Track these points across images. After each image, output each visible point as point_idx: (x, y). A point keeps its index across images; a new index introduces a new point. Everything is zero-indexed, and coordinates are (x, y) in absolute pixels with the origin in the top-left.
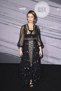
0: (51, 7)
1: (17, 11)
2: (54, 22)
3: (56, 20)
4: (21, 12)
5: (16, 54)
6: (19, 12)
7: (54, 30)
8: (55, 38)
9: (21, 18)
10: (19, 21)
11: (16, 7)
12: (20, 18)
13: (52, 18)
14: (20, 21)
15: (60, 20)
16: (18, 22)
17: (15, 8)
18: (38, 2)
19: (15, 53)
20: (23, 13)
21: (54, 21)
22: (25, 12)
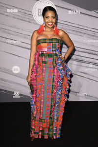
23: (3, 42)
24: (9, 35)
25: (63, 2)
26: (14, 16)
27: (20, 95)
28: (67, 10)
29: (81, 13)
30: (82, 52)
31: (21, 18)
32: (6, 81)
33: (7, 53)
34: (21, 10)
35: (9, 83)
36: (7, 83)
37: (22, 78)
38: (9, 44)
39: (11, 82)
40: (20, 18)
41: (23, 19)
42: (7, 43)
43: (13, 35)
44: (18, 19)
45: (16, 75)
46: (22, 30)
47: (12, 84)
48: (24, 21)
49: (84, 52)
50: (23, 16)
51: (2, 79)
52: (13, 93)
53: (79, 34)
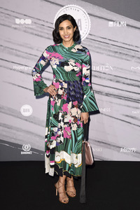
0: (93, 18)
1: (9, 27)
2: (103, 54)
3: (106, 50)
4: (19, 30)
5: (7, 137)
6: (15, 29)
7: (102, 75)
8: (107, 95)
9: (21, 45)
10: (14, 51)
11: (6, 17)
12: (18, 45)
13: (97, 45)
14: (18, 53)
15: (116, 50)
16: (11, 54)
17: (3, 18)
18: (63, 6)
19: (4, 133)
20: (25, 31)
21: (102, 52)
22: (31, 28)
23: (7, 68)
24: (17, 58)
25: (101, 8)
26: (26, 29)
27: (32, 149)
28: (106, 21)
29: (127, 25)
30: (128, 84)
31: (37, 33)
32: (10, 127)
33: (13, 84)
34: (36, 21)
35: (15, 132)
36: (13, 131)
37: (35, 123)
38: (18, 71)
39: (18, 130)
40: (35, 32)
41: (40, 34)
42: (14, 70)
43: (23, 57)
44: (32, 33)
45: (26, 119)
46: (37, 50)
47: (19, 133)
48: (42, 36)
49: (132, 85)
50: (40, 30)
51: (5, 125)
52: (21, 146)
53: (124, 57)
